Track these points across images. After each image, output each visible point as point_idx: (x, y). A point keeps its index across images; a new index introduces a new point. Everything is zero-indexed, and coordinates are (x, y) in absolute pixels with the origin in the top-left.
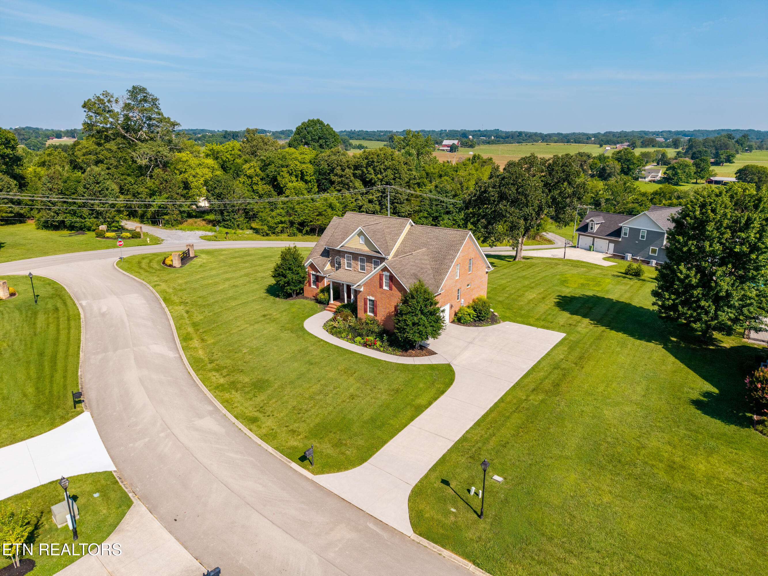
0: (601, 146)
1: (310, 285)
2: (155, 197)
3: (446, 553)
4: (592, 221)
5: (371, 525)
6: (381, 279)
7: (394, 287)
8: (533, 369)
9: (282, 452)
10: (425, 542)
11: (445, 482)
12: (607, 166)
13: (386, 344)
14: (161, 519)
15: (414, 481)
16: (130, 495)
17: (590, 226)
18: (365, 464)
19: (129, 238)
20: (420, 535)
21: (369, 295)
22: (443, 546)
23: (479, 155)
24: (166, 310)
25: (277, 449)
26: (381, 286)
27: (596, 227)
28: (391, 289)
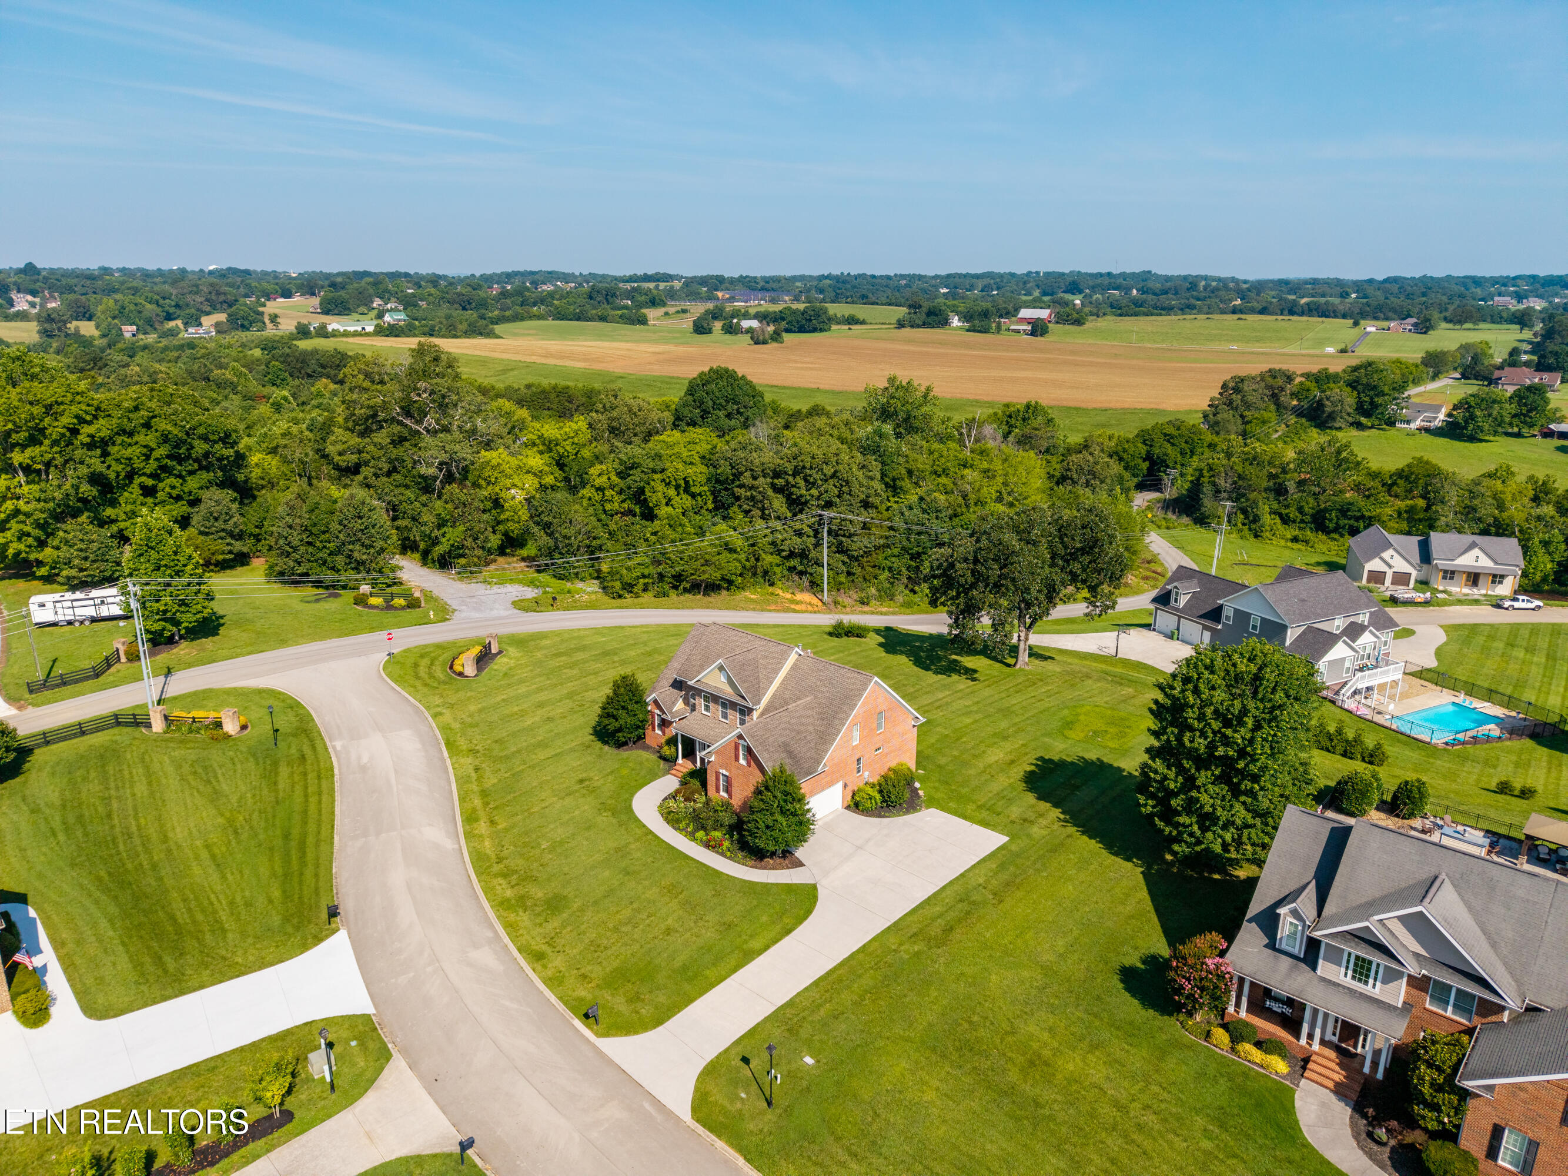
0: (1356, 324)
1: (653, 729)
2: (445, 529)
3: (720, 1144)
4: (1176, 587)
5: (647, 1106)
6: (737, 749)
7: (752, 763)
8: (928, 901)
9: (565, 1003)
10: (700, 1129)
11: (746, 1060)
12: (1328, 399)
13: (736, 847)
14: (421, 1078)
15: (710, 1055)
16: (390, 1046)
17: (1173, 596)
18: (660, 1029)
19: (403, 608)
20: (697, 1121)
21: (722, 767)
22: (719, 1136)
23: (1036, 403)
24: (449, 763)
25: (561, 999)
26: (737, 759)
27: (1183, 600)
28: (749, 764)
